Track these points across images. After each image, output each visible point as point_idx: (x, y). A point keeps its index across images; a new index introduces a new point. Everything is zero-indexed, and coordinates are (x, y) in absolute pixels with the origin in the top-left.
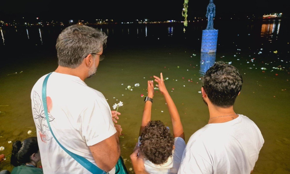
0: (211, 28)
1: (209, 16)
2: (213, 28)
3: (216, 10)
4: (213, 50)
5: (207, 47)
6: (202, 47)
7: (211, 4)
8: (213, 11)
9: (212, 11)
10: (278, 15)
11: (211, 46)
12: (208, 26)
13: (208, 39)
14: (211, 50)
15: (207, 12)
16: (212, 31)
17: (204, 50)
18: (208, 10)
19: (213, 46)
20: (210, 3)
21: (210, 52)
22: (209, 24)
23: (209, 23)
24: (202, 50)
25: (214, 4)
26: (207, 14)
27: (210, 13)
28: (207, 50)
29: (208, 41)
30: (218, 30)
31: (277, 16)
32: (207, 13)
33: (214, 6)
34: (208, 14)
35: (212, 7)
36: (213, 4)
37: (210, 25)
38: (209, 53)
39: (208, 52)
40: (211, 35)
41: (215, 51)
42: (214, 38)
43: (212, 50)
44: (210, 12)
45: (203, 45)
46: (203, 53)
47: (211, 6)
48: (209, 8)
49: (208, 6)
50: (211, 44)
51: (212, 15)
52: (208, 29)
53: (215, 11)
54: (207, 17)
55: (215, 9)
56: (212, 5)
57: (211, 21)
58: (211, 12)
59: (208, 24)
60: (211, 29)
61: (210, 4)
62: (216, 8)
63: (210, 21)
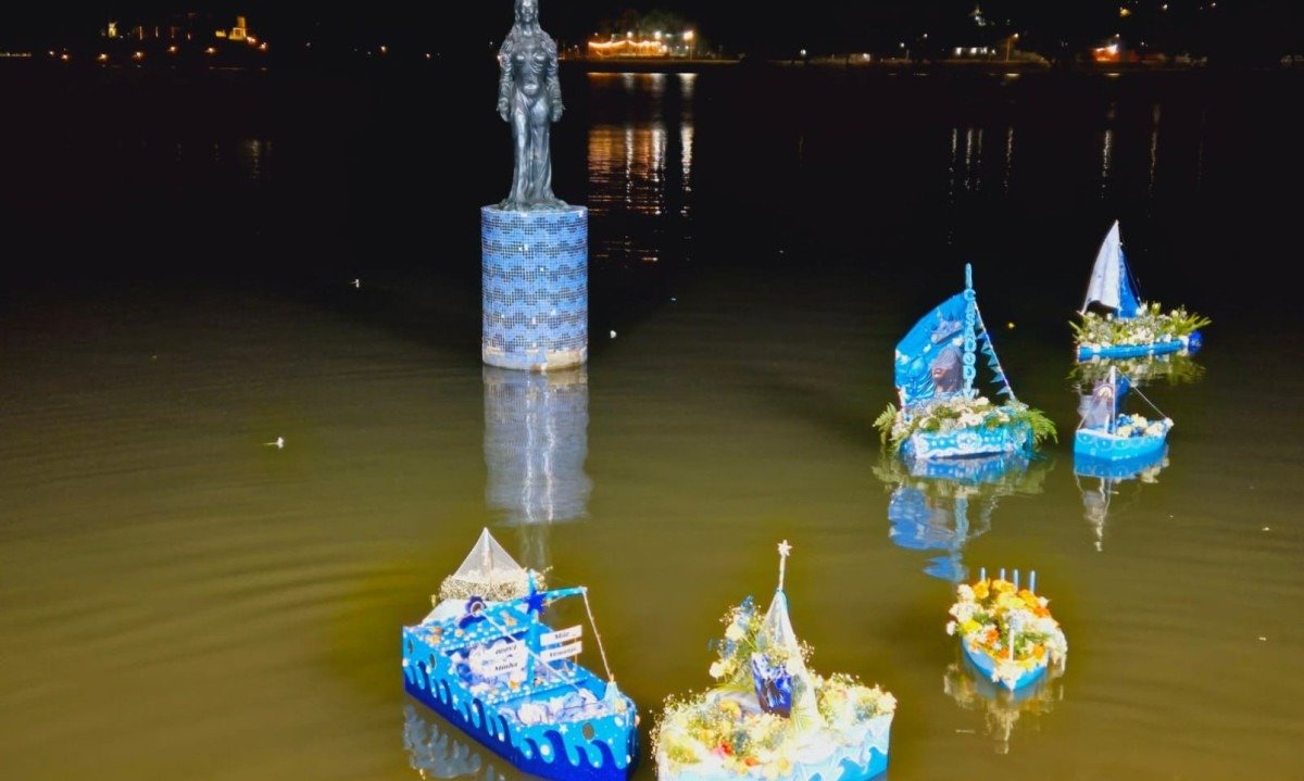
1: (518, 109)
2: (550, 195)
4: (572, 348)
5: (534, 327)
6: (488, 330)
7: (529, 33)
8: (543, 78)
9: (535, 79)
10: (672, 43)
11: (559, 321)
12: (520, 182)
13: (534, 275)
14: (558, 346)
15: (506, 82)
17: (508, 348)
18: (508, 69)
19: (567, 317)
21: (554, 365)
22: (528, 170)
23: (527, 162)
24: (491, 353)
25: (545, 34)
26: (505, 99)
27: (529, 96)
28: (533, 352)
29: (537, 284)
30: (585, 209)
31: (665, 49)
32: (504, 89)
33: (550, 47)
34: (512, 95)
35: (539, 49)
36: (539, 30)
37: (531, 176)
38: (548, 371)
39: (544, 367)
40: (552, 241)
41: (581, 354)
42: (570, 265)
43: (565, 349)
44: (527, 87)
45: (496, 313)
46: (503, 369)
47: (530, 47)
48: (519, 58)
49: (508, 44)
50: (555, 304)
51: (540, 107)
52: (527, 206)
53: (554, 82)
54: (505, 118)
55: (554, 65)
56: (535, 35)
57: (536, 144)
58: (534, 87)
59: (522, 169)
60: (545, 202)
61: (515, 31)
63: (528, 144)
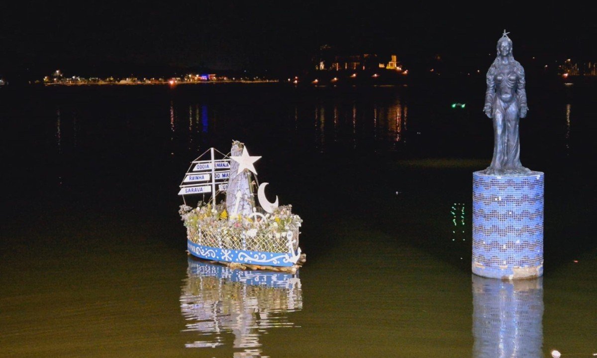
0: (510, 165)
1: (498, 110)
2: (519, 164)
3: (527, 88)
4: (531, 266)
5: (504, 251)
6: (475, 252)
7: (505, 62)
8: (515, 90)
9: (509, 91)
11: (522, 247)
12: (498, 156)
13: (505, 216)
14: (521, 263)
15: (490, 93)
16: (518, 177)
17: (488, 264)
19: (528, 245)
20: (499, 58)
21: (518, 276)
22: (503, 149)
23: (503, 143)
24: (477, 266)
25: (517, 62)
26: (488, 104)
27: (504, 101)
28: (503, 267)
29: (507, 223)
30: (542, 173)
32: (488, 98)
33: (520, 70)
34: (494, 102)
35: (513, 73)
36: (512, 60)
37: (506, 151)
39: (511, 277)
40: (517, 195)
41: (538, 269)
42: (530, 210)
43: (525, 266)
44: (504, 96)
45: (481, 241)
47: (507, 71)
48: (499, 78)
49: (492, 69)
50: (520, 235)
51: (513, 108)
52: (501, 171)
53: (522, 92)
54: (489, 115)
55: (522, 81)
56: (510, 63)
57: (509, 132)
58: (509, 96)
59: (499, 148)
60: (514, 169)
61: (497, 61)
62: (526, 79)
63: (504, 132)
